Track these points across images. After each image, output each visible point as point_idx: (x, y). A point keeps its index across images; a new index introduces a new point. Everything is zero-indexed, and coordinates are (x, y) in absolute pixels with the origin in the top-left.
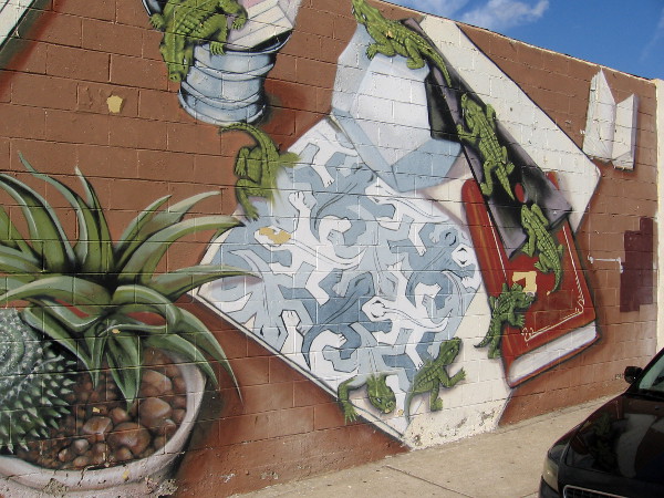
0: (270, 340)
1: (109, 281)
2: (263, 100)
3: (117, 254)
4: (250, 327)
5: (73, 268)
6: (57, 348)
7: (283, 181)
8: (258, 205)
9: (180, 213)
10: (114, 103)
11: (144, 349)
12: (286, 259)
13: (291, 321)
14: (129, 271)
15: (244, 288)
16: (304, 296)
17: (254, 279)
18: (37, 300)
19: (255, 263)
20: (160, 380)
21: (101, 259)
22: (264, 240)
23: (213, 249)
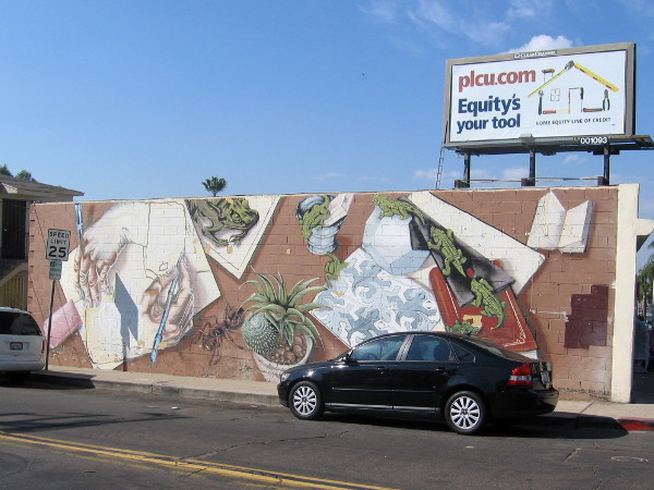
0: (335, 332)
1: (286, 307)
2: (335, 244)
3: (288, 298)
4: (328, 326)
5: (277, 302)
6: (272, 325)
7: (342, 273)
8: (332, 282)
9: (307, 286)
10: (288, 251)
11: (295, 329)
12: (342, 303)
13: (343, 326)
14: (291, 304)
15: (326, 312)
16: (348, 316)
17: (330, 309)
18: (268, 311)
19: (331, 303)
20: (299, 339)
21: (283, 300)
22: (334, 295)
23: (317, 298)
